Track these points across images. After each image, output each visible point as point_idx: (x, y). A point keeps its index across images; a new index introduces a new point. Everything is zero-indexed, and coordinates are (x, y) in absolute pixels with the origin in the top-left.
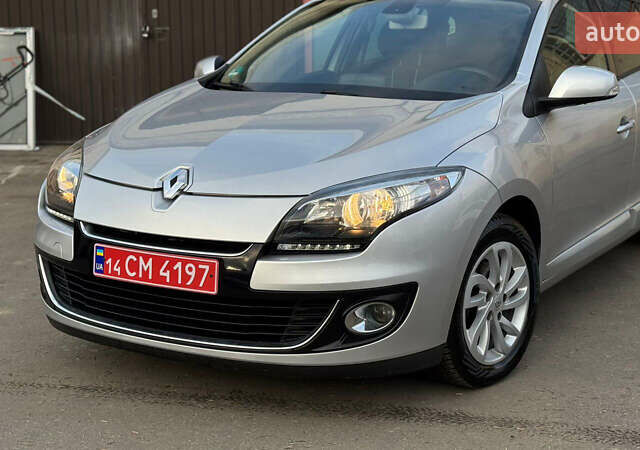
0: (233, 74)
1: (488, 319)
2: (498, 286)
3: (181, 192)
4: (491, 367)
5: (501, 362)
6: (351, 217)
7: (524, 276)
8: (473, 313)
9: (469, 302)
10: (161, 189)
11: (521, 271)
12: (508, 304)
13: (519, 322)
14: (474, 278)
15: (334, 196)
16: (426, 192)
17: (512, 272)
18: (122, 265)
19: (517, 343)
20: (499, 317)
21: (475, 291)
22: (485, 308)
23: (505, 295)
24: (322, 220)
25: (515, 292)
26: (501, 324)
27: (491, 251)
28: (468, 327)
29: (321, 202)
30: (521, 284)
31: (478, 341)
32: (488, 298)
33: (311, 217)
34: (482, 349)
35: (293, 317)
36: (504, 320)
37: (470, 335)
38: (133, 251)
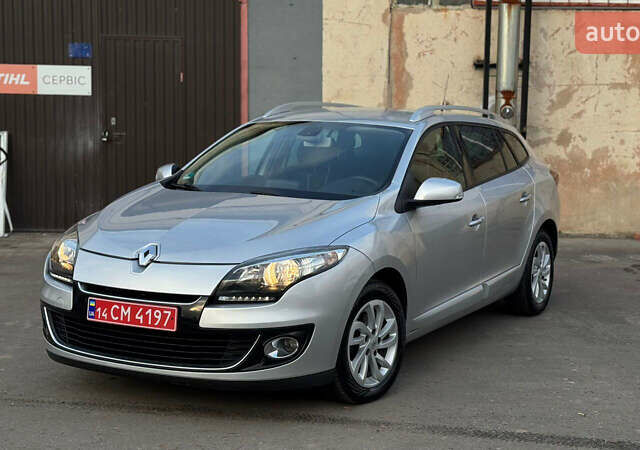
0: (186, 177)
1: (367, 354)
2: (374, 331)
3: (152, 261)
4: (368, 389)
5: (376, 386)
6: (270, 279)
7: (393, 326)
8: (355, 350)
9: (352, 341)
10: (138, 259)
11: (391, 321)
12: (382, 345)
13: (391, 358)
14: (356, 324)
15: (258, 265)
16: (321, 262)
17: (385, 323)
18: (108, 312)
19: (388, 373)
20: (375, 354)
21: (357, 334)
22: (364, 347)
23: (379, 339)
24: (250, 280)
25: (387, 337)
26: (377, 359)
27: (369, 306)
28: (352, 360)
29: (249, 269)
30: (392, 331)
31: (359, 370)
32: (367, 339)
33: (242, 279)
34: (362, 376)
35: (229, 347)
36: (378, 356)
37: (353, 365)
38: (116, 302)
